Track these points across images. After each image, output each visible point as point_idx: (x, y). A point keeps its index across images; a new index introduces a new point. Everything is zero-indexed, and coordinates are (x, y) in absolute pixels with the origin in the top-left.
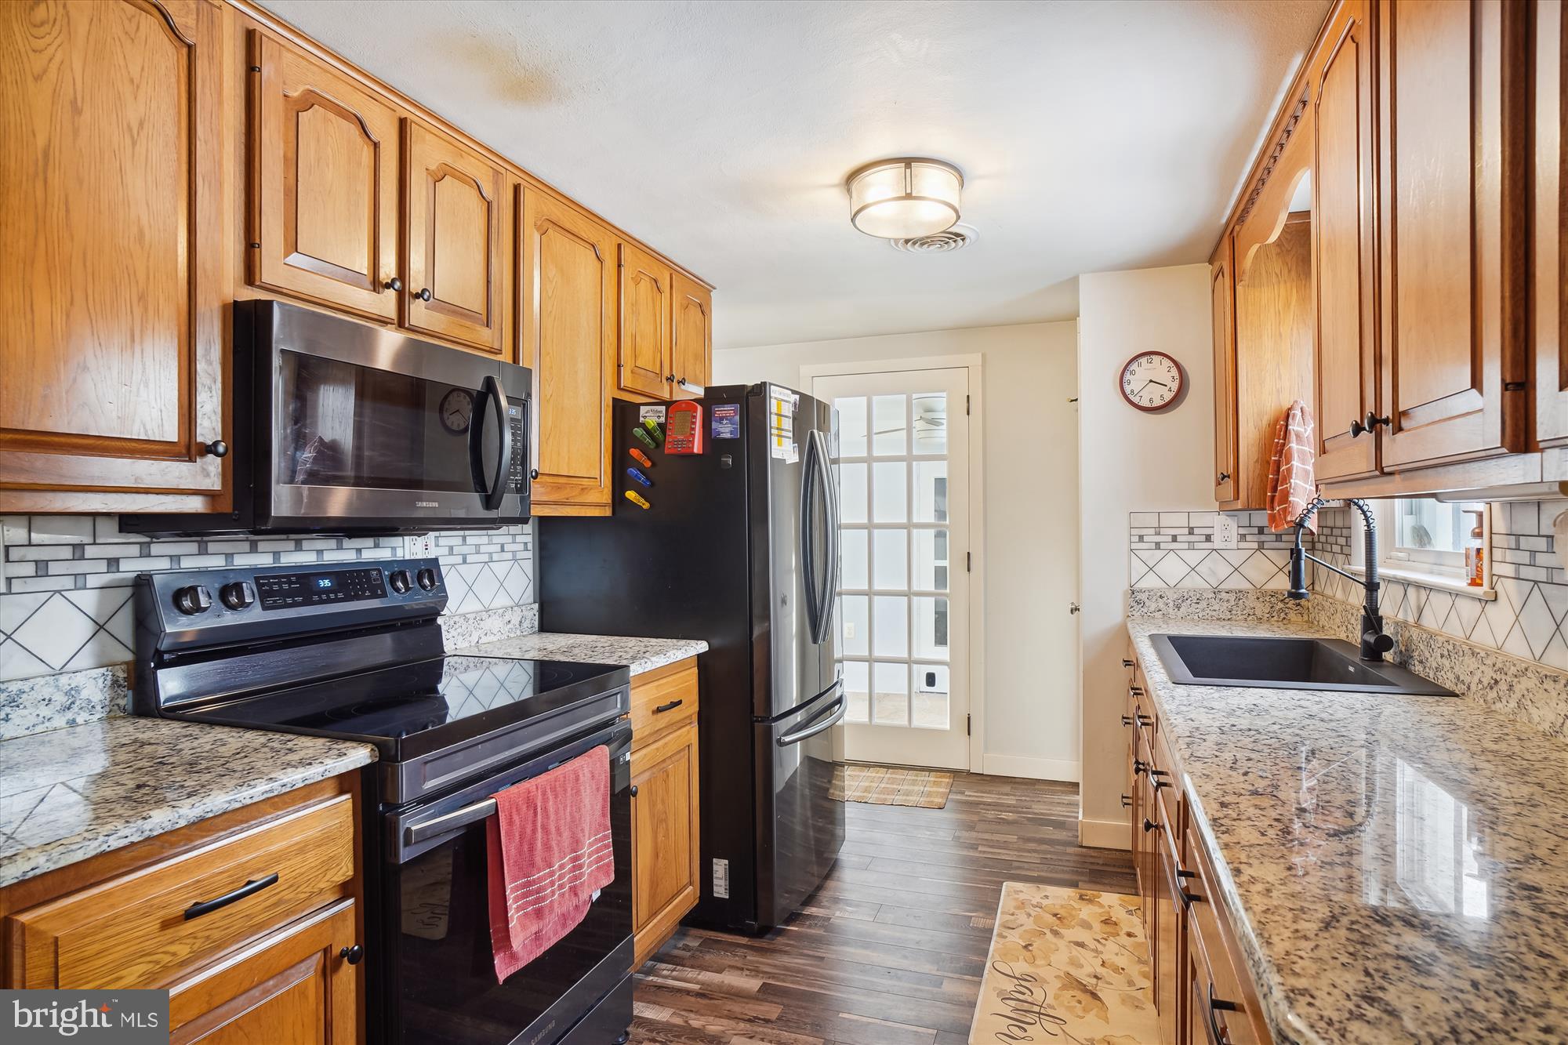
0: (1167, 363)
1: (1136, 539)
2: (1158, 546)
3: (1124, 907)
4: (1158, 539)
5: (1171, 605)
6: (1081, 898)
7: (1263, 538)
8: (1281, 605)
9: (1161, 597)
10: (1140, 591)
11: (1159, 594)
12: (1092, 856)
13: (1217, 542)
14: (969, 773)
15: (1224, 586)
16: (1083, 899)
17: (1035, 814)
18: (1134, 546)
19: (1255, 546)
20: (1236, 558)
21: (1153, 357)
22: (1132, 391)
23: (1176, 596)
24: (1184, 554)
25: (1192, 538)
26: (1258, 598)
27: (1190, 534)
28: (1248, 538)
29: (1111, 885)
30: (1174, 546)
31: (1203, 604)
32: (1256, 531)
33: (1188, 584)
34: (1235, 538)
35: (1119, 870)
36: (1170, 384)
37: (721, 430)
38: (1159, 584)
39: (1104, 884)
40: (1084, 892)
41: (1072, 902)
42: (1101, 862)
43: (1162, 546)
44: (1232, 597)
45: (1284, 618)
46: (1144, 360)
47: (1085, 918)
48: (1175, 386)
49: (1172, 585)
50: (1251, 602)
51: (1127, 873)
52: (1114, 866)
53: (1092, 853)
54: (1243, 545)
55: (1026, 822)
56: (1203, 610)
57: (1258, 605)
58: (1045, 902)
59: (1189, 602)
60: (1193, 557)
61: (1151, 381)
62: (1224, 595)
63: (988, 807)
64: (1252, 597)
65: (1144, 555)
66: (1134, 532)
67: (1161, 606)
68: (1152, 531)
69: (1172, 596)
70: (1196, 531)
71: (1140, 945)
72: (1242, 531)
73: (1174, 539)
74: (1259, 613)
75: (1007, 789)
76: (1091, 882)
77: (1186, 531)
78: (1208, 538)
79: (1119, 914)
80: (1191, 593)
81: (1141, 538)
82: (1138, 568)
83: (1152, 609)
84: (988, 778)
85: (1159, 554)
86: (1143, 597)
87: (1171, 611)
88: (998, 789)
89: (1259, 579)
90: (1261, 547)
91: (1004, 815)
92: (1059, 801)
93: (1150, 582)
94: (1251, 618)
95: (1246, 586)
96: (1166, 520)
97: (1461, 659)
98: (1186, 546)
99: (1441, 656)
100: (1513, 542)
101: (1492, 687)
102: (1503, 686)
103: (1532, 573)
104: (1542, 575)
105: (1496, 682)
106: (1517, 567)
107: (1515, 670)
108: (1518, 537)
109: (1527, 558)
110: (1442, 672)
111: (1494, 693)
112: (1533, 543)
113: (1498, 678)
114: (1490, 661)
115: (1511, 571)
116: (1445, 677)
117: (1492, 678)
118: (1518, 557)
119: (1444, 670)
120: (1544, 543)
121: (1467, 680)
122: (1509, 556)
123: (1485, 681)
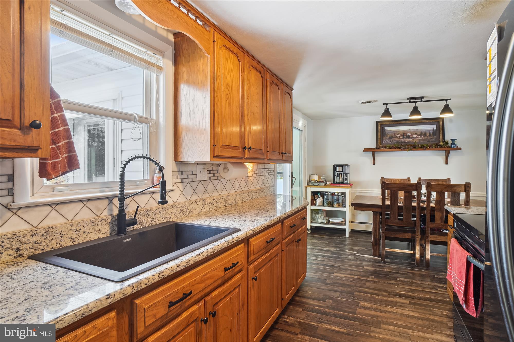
99: (155, 215)
100: (180, 173)
101: (180, 213)
102: (185, 210)
103: (187, 180)
104: (190, 180)
105: (182, 210)
106: (182, 179)
107: (189, 204)
108: (182, 172)
109: (186, 177)
110: (155, 220)
111: (181, 213)
112: (188, 173)
113: (183, 209)
114: (180, 206)
115: (180, 181)
116: (157, 221)
117: (180, 210)
118: (183, 177)
119: (157, 218)
120: (191, 173)
121: (169, 216)
122: (179, 177)
123: (178, 212)
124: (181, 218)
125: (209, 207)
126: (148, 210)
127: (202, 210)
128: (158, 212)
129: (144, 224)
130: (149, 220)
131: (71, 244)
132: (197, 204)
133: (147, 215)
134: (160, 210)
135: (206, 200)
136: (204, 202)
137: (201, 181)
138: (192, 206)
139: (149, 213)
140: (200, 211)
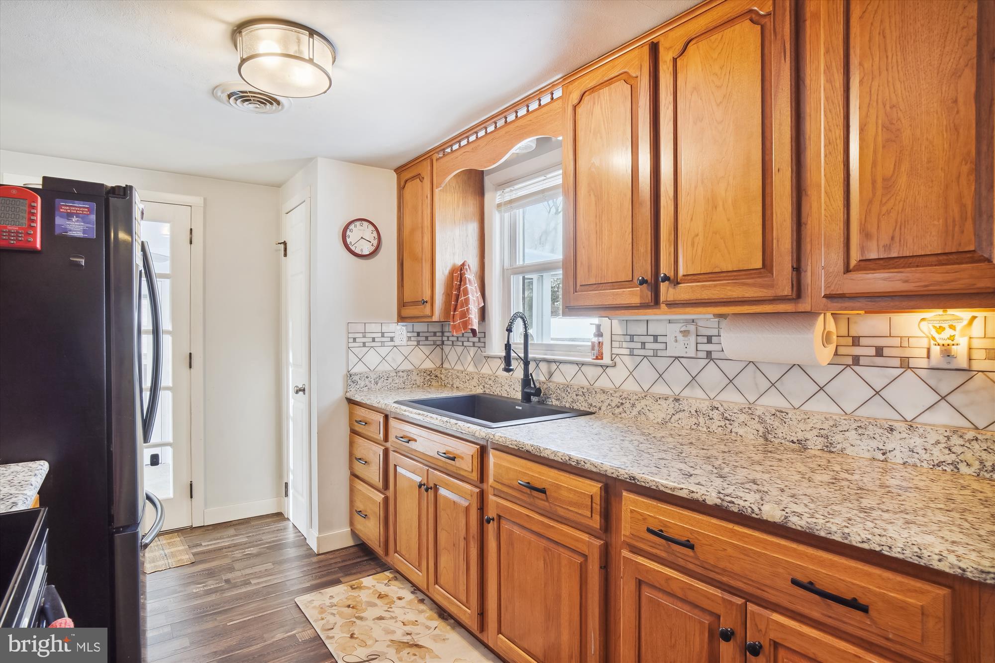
0: (371, 228)
1: (351, 340)
2: (364, 344)
3: (380, 583)
4: (364, 340)
5: (373, 382)
6: (352, 587)
7: (419, 338)
8: (428, 377)
9: (367, 377)
10: (356, 374)
11: (366, 376)
12: (331, 559)
13: (397, 342)
14: (192, 528)
15: (401, 368)
16: (354, 589)
17: (270, 543)
18: (350, 345)
19: (415, 343)
20: (406, 351)
21: (364, 222)
22: (351, 243)
23: (375, 376)
24: (379, 349)
25: (383, 339)
26: (418, 374)
27: (382, 337)
28: (412, 339)
29: (360, 572)
30: (373, 344)
31: (390, 380)
32: (416, 334)
33: (381, 368)
34: (405, 339)
35: (355, 561)
36: (373, 241)
37: (68, 227)
38: (365, 369)
39: (354, 574)
40: (351, 583)
41: (350, 594)
42: (339, 560)
43: (367, 344)
44: (405, 374)
45: (430, 385)
46: (358, 223)
47: (367, 600)
48: (375, 243)
49: (372, 369)
50: (414, 377)
51: (360, 562)
52: (349, 560)
53: (328, 556)
54: (409, 343)
55: (268, 551)
56: (390, 384)
57: (418, 378)
58: (335, 601)
59: (382, 379)
60: (383, 351)
61: (362, 238)
62: (401, 373)
63: (230, 549)
64: (415, 373)
65: (355, 350)
66: (350, 335)
67: (367, 382)
68: (361, 335)
69: (373, 376)
70: (386, 335)
71: (410, 602)
72: (409, 335)
73: (374, 340)
74: (418, 383)
75: (231, 531)
76: (347, 575)
77: (380, 335)
78: (392, 339)
79: (382, 588)
80: (384, 374)
81: (355, 339)
82: (353, 359)
83: (362, 386)
84: (211, 528)
85: (366, 349)
86: (356, 378)
87: (372, 385)
88: (225, 533)
89: (417, 363)
90: (418, 344)
91: (248, 551)
92: (277, 529)
93: (359, 368)
94: (414, 386)
95: (410, 367)
96: (371, 328)
97: (593, 396)
98: (380, 344)
99: (577, 395)
100: (628, 338)
101: (618, 407)
102: (627, 405)
103: (642, 352)
104: (651, 353)
105: (622, 404)
106: (631, 350)
107: (637, 397)
108: (632, 336)
109: (639, 345)
110: (577, 403)
111: (621, 409)
112: (643, 339)
113: (624, 402)
114: (617, 394)
115: (627, 352)
116: (580, 405)
117: (619, 402)
118: (632, 345)
119: (580, 401)
120: (651, 339)
121: (598, 405)
122: (625, 345)
123: (613, 405)
124: (620, 416)
125: (694, 420)
126: (568, 386)
127: (672, 420)
128: (581, 393)
129: (564, 403)
130: (570, 400)
131: (506, 396)
132: (659, 402)
133: (567, 393)
134: (584, 391)
135: (685, 401)
136: (677, 404)
137: (679, 357)
138: (643, 402)
139: (569, 389)
140: (667, 420)
